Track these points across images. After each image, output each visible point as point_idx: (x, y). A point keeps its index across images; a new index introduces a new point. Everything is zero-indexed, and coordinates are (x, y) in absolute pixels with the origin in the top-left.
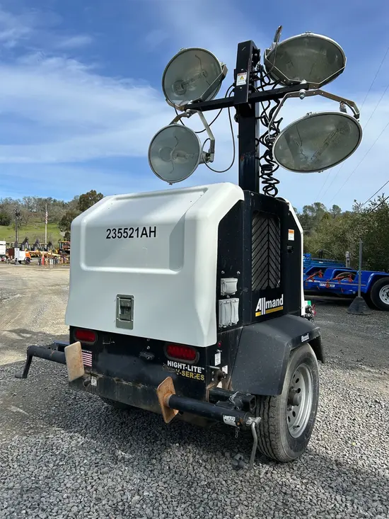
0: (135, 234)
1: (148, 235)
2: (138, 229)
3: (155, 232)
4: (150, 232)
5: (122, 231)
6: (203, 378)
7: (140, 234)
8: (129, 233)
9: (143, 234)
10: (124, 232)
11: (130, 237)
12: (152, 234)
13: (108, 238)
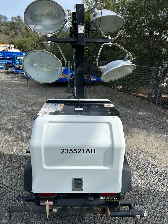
0: (82, 152)
1: (91, 152)
2: (83, 150)
3: (95, 151)
4: (92, 151)
5: (73, 150)
6: (118, 201)
7: (85, 152)
8: (78, 151)
9: (87, 152)
10: (74, 151)
11: (78, 153)
12: (93, 152)
13: (62, 153)
